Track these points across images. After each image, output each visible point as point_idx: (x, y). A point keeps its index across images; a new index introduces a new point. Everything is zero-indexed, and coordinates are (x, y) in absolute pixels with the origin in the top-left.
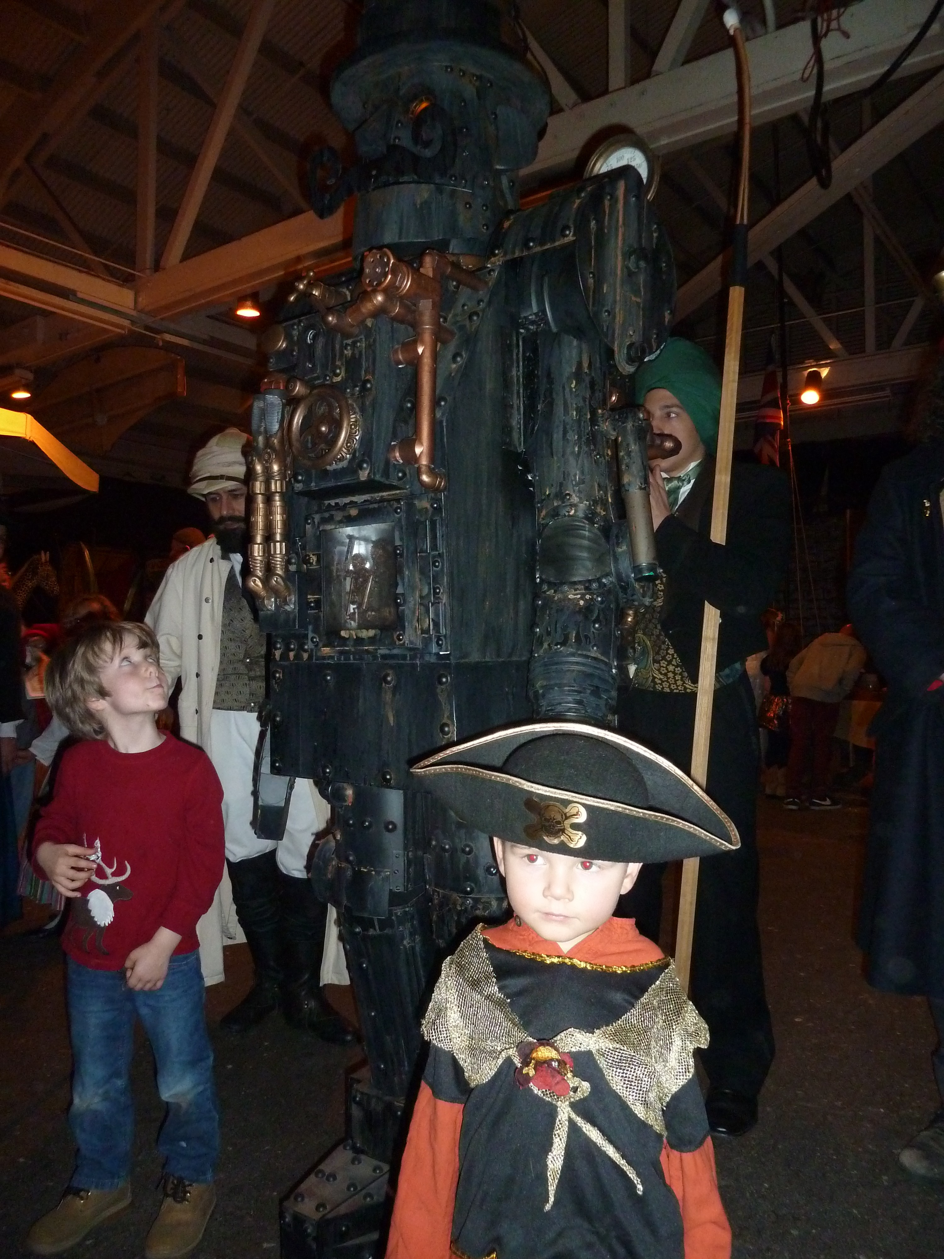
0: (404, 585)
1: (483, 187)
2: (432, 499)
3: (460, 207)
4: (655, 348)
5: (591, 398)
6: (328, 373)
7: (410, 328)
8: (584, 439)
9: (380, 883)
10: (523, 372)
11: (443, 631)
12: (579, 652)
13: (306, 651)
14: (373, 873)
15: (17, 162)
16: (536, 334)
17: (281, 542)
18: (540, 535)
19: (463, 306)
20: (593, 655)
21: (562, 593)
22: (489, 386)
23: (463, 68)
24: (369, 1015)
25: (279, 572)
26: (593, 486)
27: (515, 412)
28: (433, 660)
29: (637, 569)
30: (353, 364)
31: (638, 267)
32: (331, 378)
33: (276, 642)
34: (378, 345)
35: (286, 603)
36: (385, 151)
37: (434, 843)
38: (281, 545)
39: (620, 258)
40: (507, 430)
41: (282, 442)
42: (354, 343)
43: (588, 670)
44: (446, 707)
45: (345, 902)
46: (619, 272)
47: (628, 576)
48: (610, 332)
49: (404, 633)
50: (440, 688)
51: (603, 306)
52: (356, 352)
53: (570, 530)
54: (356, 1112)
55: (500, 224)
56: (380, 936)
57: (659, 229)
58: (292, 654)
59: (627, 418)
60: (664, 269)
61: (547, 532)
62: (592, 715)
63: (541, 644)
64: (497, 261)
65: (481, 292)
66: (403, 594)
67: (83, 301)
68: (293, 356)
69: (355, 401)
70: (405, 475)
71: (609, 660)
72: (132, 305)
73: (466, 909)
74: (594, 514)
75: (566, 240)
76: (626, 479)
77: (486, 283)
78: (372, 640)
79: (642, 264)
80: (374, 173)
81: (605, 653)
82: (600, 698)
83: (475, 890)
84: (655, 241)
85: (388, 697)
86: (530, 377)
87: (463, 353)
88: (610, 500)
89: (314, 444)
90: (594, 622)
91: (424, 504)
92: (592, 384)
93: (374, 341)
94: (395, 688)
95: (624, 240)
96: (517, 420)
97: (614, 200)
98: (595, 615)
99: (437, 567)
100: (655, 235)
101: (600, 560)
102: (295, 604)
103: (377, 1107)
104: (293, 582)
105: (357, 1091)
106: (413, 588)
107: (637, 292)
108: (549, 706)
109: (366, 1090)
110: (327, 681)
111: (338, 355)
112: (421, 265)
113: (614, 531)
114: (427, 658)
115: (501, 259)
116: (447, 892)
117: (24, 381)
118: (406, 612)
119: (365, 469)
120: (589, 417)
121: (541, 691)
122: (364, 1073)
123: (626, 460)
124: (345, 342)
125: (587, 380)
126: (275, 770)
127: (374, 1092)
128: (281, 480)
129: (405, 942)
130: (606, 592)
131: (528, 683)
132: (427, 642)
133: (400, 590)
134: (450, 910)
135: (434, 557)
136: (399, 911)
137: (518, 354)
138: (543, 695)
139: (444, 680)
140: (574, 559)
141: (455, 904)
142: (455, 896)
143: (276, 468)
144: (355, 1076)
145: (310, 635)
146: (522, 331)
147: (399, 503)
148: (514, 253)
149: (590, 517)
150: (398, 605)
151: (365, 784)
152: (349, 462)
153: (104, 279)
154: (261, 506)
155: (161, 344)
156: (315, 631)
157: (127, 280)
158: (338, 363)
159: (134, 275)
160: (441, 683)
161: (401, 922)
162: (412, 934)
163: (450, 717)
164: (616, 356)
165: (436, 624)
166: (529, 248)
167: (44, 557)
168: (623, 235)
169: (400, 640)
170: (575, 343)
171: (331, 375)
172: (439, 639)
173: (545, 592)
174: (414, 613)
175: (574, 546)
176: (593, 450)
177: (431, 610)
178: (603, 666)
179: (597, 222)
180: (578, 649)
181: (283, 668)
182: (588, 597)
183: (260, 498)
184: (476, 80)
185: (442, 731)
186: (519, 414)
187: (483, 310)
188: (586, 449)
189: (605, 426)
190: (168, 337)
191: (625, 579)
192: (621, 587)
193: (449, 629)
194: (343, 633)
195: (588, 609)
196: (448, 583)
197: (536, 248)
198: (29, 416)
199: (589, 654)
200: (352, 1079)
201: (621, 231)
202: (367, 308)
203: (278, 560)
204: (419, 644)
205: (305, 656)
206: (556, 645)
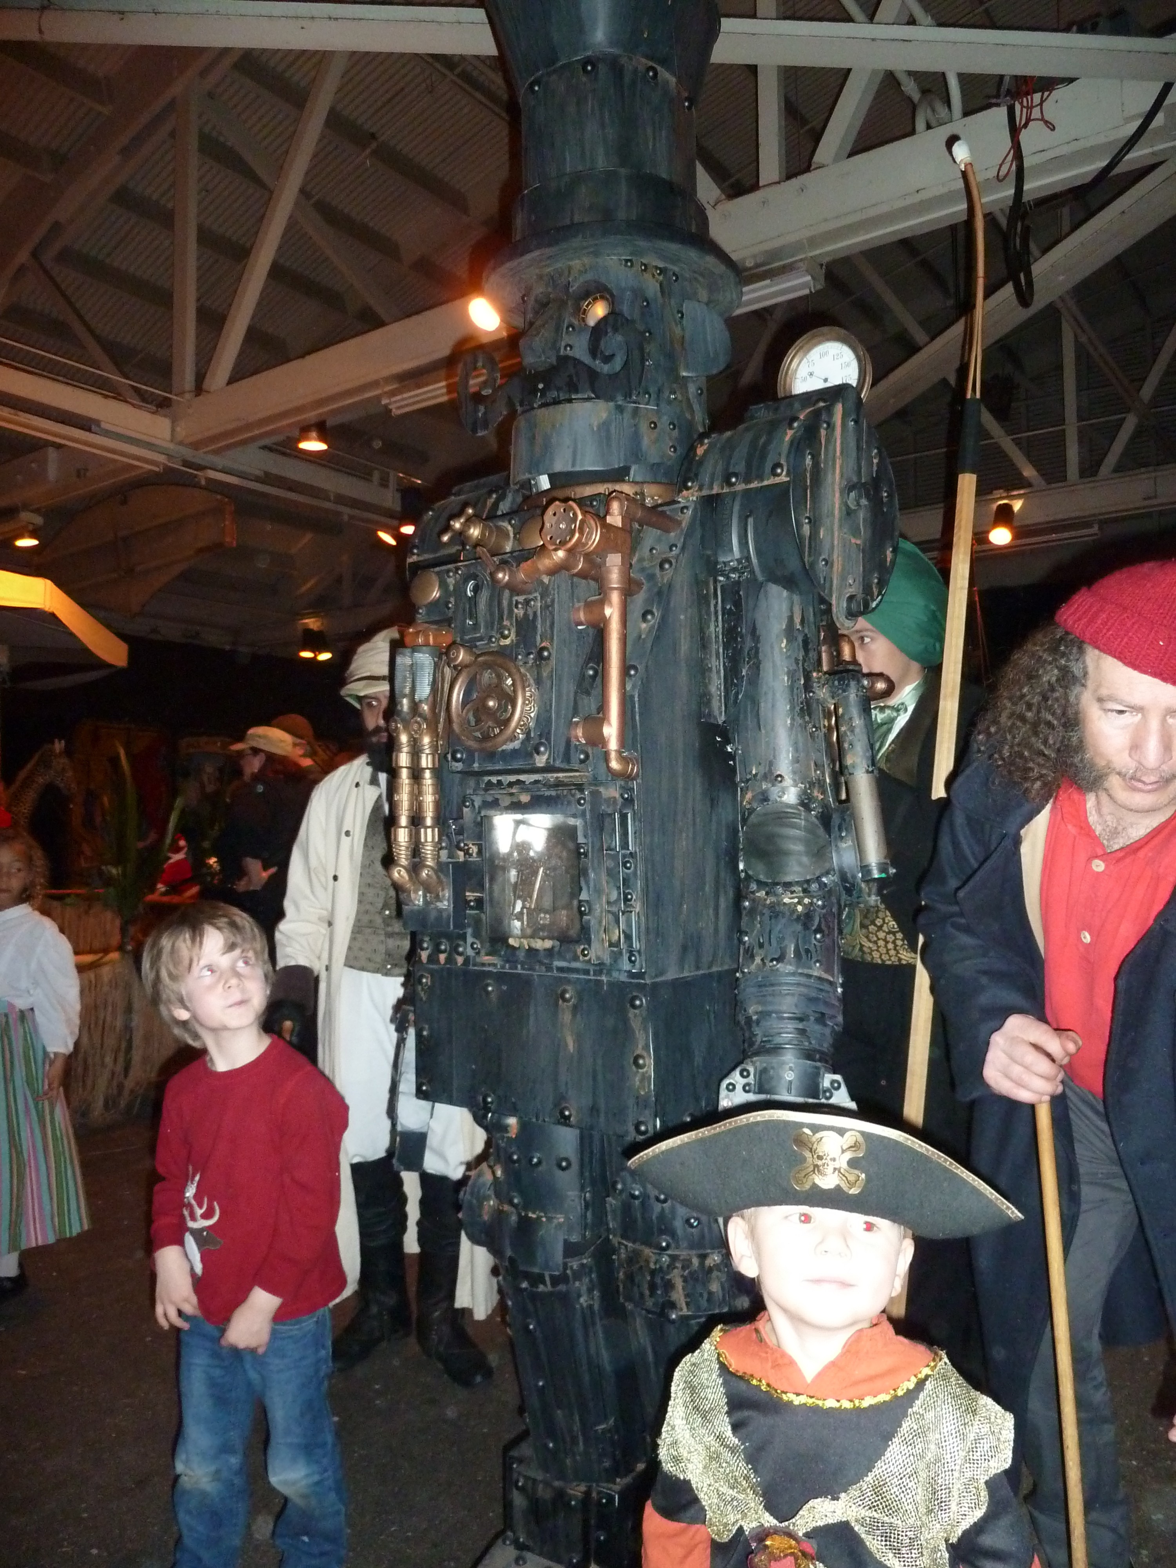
0: (589, 888)
1: (670, 402)
2: (622, 787)
3: (644, 427)
4: (876, 594)
5: (804, 661)
6: (494, 634)
7: (592, 583)
8: (798, 709)
9: (553, 1231)
10: (723, 627)
11: (636, 945)
12: (800, 971)
13: (460, 954)
14: (544, 1219)
15: (23, 256)
16: (738, 583)
17: (432, 827)
18: (744, 821)
19: (651, 550)
20: (816, 974)
21: (776, 895)
22: (684, 647)
23: (644, 261)
24: (536, 1385)
25: (429, 863)
26: (808, 766)
27: (714, 675)
28: (623, 978)
29: (865, 869)
30: (525, 627)
31: (858, 504)
32: (498, 640)
33: (422, 941)
34: (556, 606)
35: (438, 898)
36: (555, 363)
37: (619, 1186)
38: (433, 831)
39: (837, 495)
40: (704, 699)
41: (434, 707)
42: (527, 602)
43: (814, 994)
44: (640, 1036)
45: (509, 1253)
46: (837, 512)
47: (854, 877)
48: (827, 585)
49: (590, 945)
50: (632, 1013)
51: (820, 555)
52: (530, 612)
53: (781, 816)
54: (519, 1500)
55: (692, 449)
56: (551, 1294)
57: (880, 453)
58: (442, 957)
59: (848, 685)
60: (885, 500)
61: (753, 819)
62: (817, 1047)
63: (752, 957)
64: (690, 497)
65: (672, 534)
66: (587, 901)
67: (107, 434)
68: (449, 608)
69: (527, 670)
70: (587, 757)
71: (833, 976)
72: (167, 435)
73: (661, 1267)
74: (811, 798)
75: (777, 480)
76: (849, 761)
77: (679, 523)
78: (550, 952)
79: (864, 502)
80: (541, 386)
81: (829, 970)
82: (825, 1025)
83: (673, 1245)
84: (875, 468)
85: (566, 1017)
86: (731, 635)
87: (655, 610)
88: (828, 781)
89: (478, 721)
90: (816, 931)
91: (612, 792)
92: (806, 642)
93: (553, 601)
94: (575, 1008)
95: (842, 476)
96: (716, 685)
97: (830, 426)
98: (816, 923)
99: (629, 868)
100: (875, 461)
101: (820, 853)
102: (448, 901)
103: (542, 1492)
104: (447, 875)
105: (519, 1473)
106: (599, 891)
107: (856, 532)
108: (765, 1036)
109: (532, 1474)
110: (488, 993)
111: (506, 612)
112: (607, 512)
113: (836, 819)
114: (615, 974)
115: (696, 494)
116: (637, 1246)
117: (31, 527)
118: (592, 923)
119: (543, 754)
120: (802, 682)
121: (755, 1018)
122: (525, 1450)
123: (850, 737)
124: (515, 598)
125: (800, 639)
126: (420, 1094)
127: (539, 1476)
128: (433, 755)
129: (582, 1300)
130: (827, 893)
131: (736, 1004)
132: (616, 957)
133: (584, 896)
134: (641, 1267)
135: (624, 856)
136: (575, 1264)
137: (716, 605)
138: (758, 1022)
139: (638, 1002)
140: (787, 853)
141: (647, 1261)
142: (647, 1251)
143: (426, 740)
144: (515, 1453)
145: (470, 940)
146: (721, 578)
147: (582, 791)
148: (711, 488)
149: (805, 803)
150: (582, 914)
151: (537, 1119)
152: (522, 743)
153: (133, 405)
154: (407, 781)
155: (203, 482)
156: (477, 935)
157: (162, 405)
158: (506, 623)
159: (170, 399)
160: (634, 1006)
161: (577, 1276)
162: (590, 1291)
163: (646, 1047)
164: (834, 609)
165: (628, 937)
166: (731, 484)
167: (59, 746)
168: (841, 467)
169: (585, 956)
170: (785, 593)
171: (498, 636)
172: (631, 954)
173: (753, 893)
174: (600, 922)
175: (788, 837)
176: (808, 723)
177: (622, 919)
178: (826, 987)
179: (813, 458)
180: (797, 968)
181: (432, 973)
182: (806, 901)
183: (404, 773)
184: (659, 274)
185: (636, 1062)
186: (719, 678)
187: (677, 557)
188: (800, 721)
189: (822, 693)
190: (212, 474)
191: (851, 880)
192: (846, 888)
193: (643, 941)
194: (511, 941)
195: (808, 916)
196: (642, 890)
197: (740, 487)
198: (49, 582)
199: (810, 972)
200: (511, 1458)
201: (838, 463)
202: (545, 563)
203: (428, 850)
204: (607, 960)
205: (460, 960)
206: (772, 961)
